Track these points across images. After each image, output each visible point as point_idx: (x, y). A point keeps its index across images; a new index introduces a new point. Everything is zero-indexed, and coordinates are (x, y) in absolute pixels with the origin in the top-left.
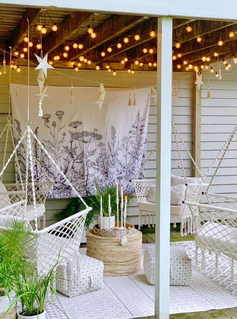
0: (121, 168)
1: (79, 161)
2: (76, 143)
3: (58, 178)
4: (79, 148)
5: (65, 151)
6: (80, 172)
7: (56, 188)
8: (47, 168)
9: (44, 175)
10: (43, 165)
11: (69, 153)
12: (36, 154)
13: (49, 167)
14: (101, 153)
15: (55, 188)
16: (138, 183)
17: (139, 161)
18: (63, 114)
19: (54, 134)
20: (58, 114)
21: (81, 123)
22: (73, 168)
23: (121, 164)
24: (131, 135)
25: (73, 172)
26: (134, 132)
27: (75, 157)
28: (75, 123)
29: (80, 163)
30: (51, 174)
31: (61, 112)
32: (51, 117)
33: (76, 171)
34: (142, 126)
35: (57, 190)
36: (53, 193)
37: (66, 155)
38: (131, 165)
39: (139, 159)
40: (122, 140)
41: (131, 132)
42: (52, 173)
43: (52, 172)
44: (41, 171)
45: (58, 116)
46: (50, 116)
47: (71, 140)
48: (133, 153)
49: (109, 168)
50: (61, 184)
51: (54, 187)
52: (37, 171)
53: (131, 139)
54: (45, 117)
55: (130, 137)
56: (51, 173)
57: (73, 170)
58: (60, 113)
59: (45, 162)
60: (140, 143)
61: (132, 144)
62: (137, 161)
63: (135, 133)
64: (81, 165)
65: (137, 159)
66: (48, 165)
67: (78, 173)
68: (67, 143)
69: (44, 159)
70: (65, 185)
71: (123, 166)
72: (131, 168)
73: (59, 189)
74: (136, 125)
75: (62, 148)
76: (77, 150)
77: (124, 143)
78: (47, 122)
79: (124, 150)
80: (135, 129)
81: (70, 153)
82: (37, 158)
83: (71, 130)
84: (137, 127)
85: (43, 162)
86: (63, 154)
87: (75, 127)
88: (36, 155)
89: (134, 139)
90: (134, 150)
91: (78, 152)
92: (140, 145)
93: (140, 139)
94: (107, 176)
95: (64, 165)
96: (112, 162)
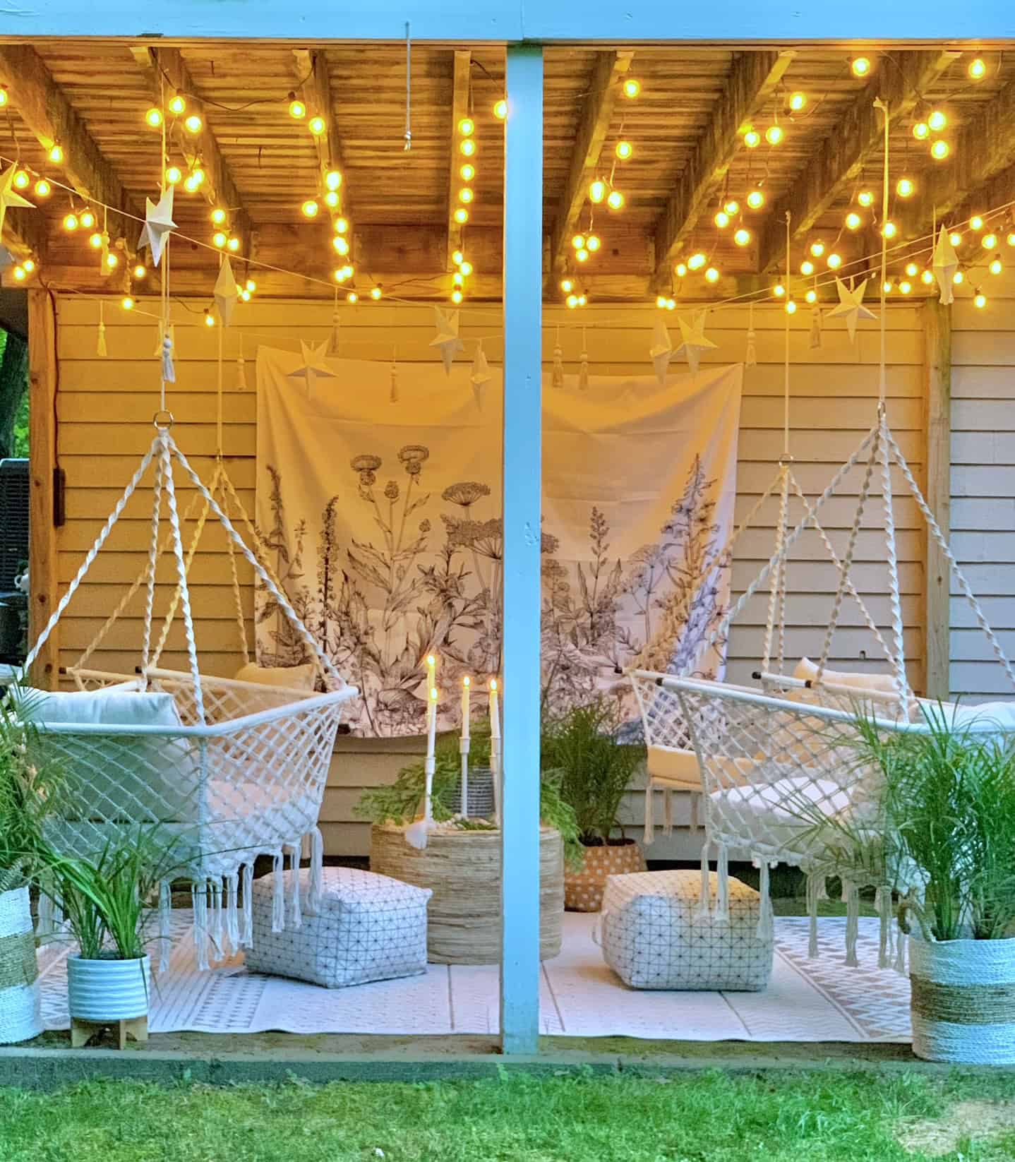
0: (628, 657)
1: (470, 620)
2: (463, 558)
3: (394, 672)
4: (473, 576)
5: (427, 583)
6: (470, 659)
7: (386, 705)
8: (358, 638)
9: (346, 660)
10: (345, 625)
11: (438, 590)
12: (326, 585)
13: (366, 633)
14: (550, 600)
15: (382, 706)
16: (647, 684)
17: (690, 630)
18: (426, 456)
19: (387, 523)
20: (406, 456)
21: (485, 491)
22: (449, 644)
23: (627, 643)
24: (669, 538)
25: (446, 656)
26: (679, 527)
27: (458, 605)
28: (462, 488)
29: (471, 627)
30: (369, 659)
31: (417, 449)
32: (382, 467)
33: (460, 655)
34: (707, 506)
35: (387, 713)
36: (372, 723)
37: (427, 599)
38: (665, 645)
39: (691, 621)
40: (636, 557)
41: (669, 527)
42: (373, 656)
43: (375, 651)
44: (338, 646)
45: (405, 464)
46: (380, 464)
47: (446, 547)
48: (672, 603)
49: (577, 652)
50: (403, 694)
51: (378, 702)
52: (325, 641)
53: (670, 552)
54: (363, 464)
55: (665, 548)
56: (369, 654)
57: (446, 649)
58: (413, 454)
59: (353, 616)
60: (698, 564)
61: (672, 571)
62: (683, 629)
63: (680, 532)
64: (476, 635)
65: (686, 621)
66: (362, 627)
67: (462, 661)
68: (432, 559)
69: (353, 605)
70: (415, 698)
71: (637, 648)
72: (661, 656)
73: (393, 711)
74: (685, 504)
75: (414, 574)
76: (465, 580)
77: (644, 568)
78: (366, 484)
79: (643, 591)
80: (683, 519)
81: (443, 591)
82: (329, 601)
83: (448, 514)
84: (689, 511)
85: (347, 614)
86: (415, 593)
87: (466, 504)
88: (326, 588)
89: (677, 553)
90: (679, 590)
91: (471, 589)
92: (696, 573)
93: (698, 552)
94: (568, 678)
95: (419, 631)
96: (589, 633)
